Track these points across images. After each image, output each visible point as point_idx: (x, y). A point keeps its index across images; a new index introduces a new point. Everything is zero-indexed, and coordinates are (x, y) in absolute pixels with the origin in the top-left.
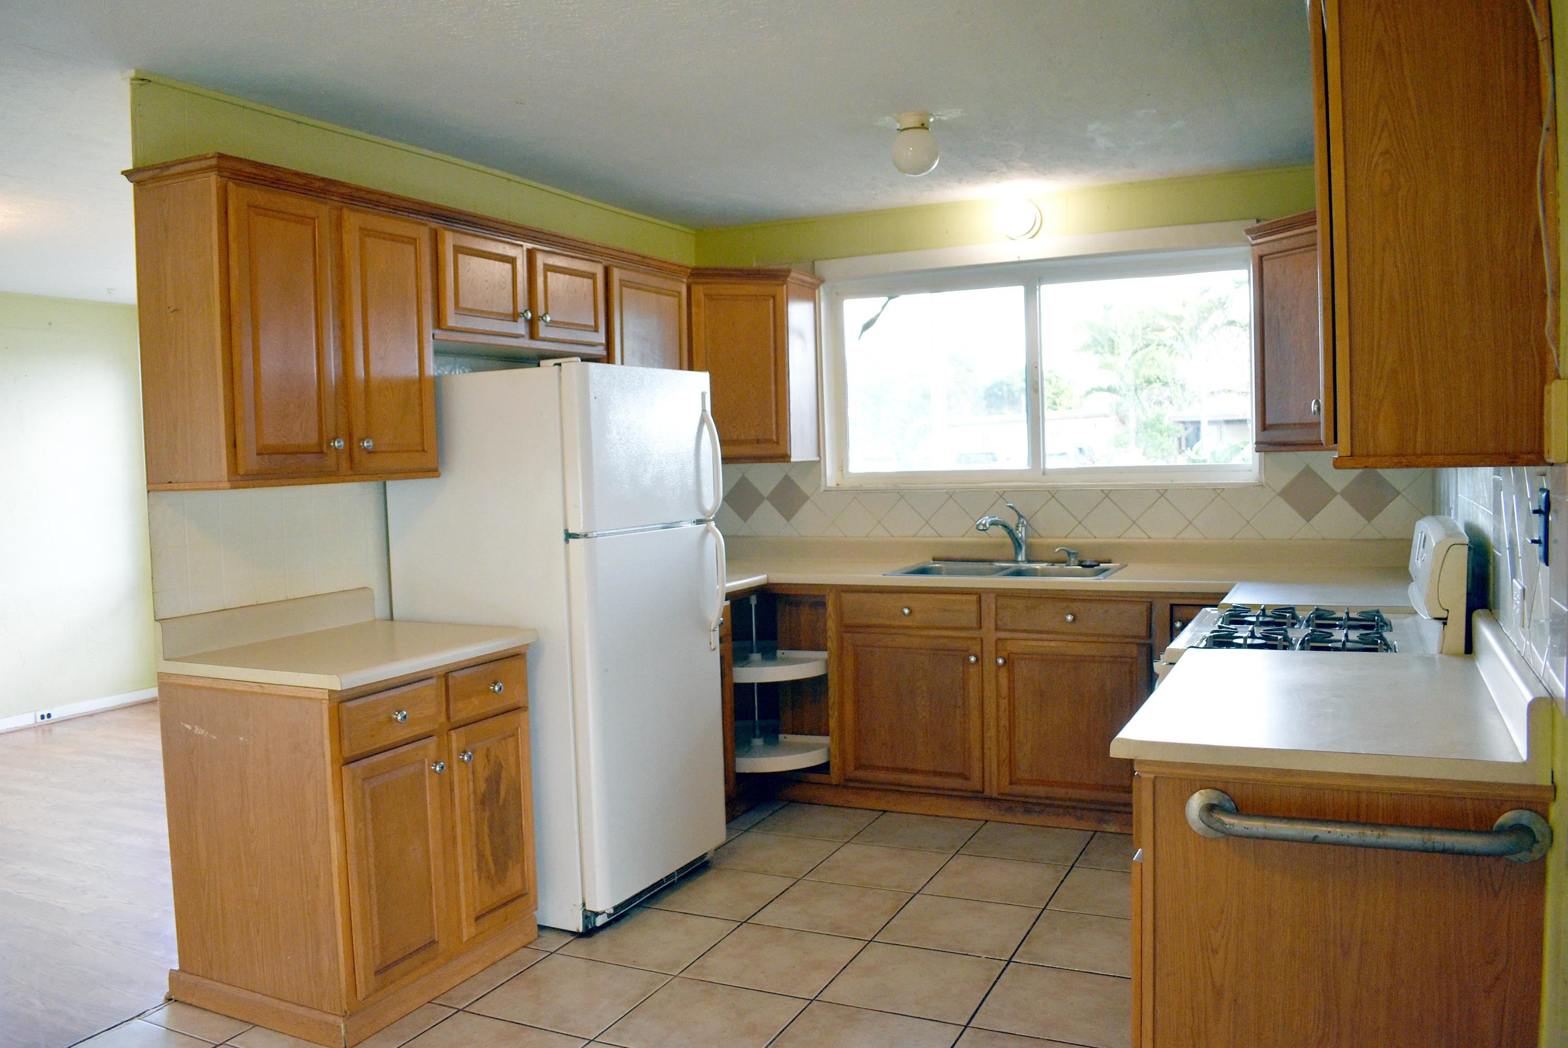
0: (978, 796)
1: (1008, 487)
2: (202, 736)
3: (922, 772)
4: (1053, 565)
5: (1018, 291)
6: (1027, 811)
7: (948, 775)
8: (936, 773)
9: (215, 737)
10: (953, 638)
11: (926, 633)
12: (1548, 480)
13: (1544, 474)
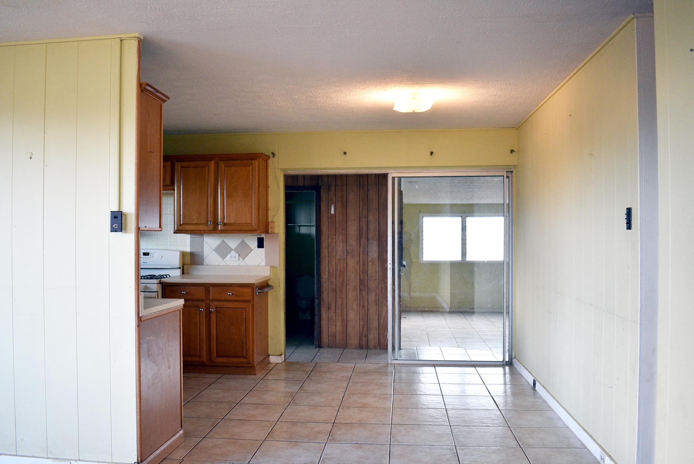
12: (263, 236)
13: (261, 235)
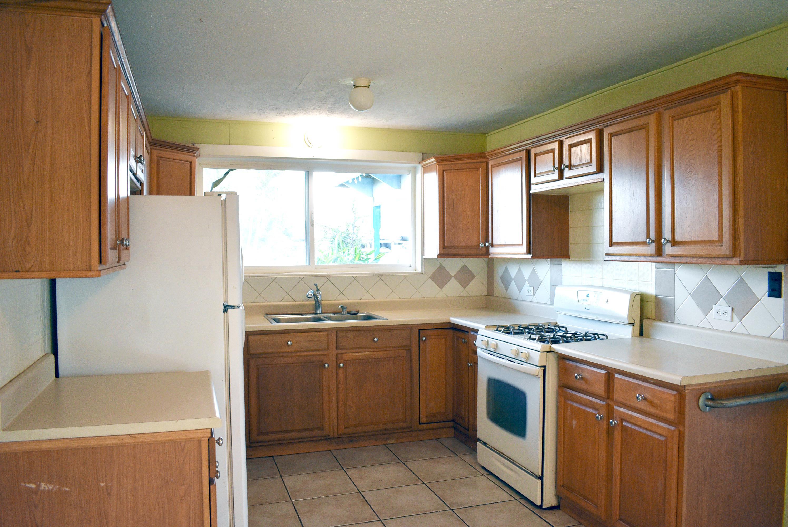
0: (327, 438)
1: (305, 275)
2: (49, 491)
3: (298, 431)
4: (335, 315)
5: (301, 174)
6: (351, 441)
7: (312, 429)
8: (305, 430)
9: (67, 489)
10: (314, 355)
11: (298, 354)
12: (780, 269)
13: (775, 267)
